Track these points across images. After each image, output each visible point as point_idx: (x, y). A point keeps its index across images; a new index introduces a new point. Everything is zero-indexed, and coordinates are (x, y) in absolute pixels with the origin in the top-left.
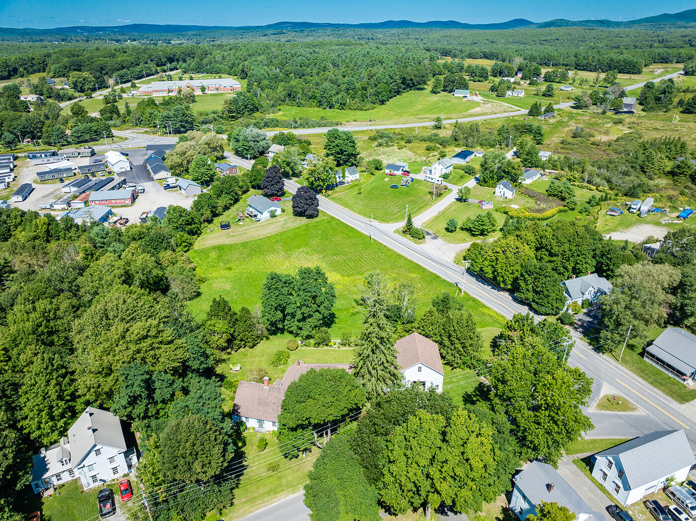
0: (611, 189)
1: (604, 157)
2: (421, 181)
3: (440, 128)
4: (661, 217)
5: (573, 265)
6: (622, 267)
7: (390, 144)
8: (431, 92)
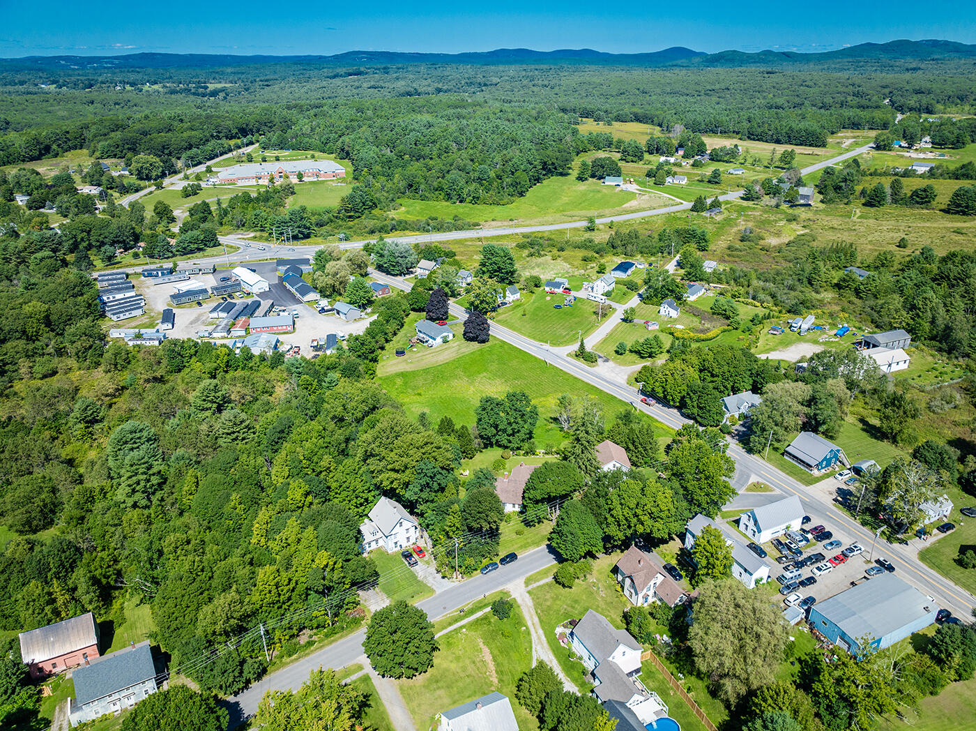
0: (776, 305)
1: (773, 266)
2: (583, 300)
3: (593, 230)
4: (820, 336)
5: (731, 384)
6: (767, 385)
7: (542, 253)
8: (577, 179)
